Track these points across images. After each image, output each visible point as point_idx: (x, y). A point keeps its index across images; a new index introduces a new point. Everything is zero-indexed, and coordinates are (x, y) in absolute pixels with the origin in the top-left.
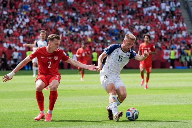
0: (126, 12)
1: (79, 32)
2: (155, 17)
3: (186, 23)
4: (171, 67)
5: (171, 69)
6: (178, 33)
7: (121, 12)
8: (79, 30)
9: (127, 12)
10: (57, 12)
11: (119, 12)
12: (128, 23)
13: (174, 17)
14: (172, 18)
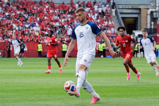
0: (66, 12)
1: (29, 28)
2: (90, 16)
3: (114, 22)
4: (102, 56)
5: (102, 58)
6: (108, 29)
7: (63, 12)
8: (29, 26)
9: (68, 12)
10: (12, 12)
11: (61, 12)
12: (68, 21)
13: (105, 17)
14: (103, 17)
